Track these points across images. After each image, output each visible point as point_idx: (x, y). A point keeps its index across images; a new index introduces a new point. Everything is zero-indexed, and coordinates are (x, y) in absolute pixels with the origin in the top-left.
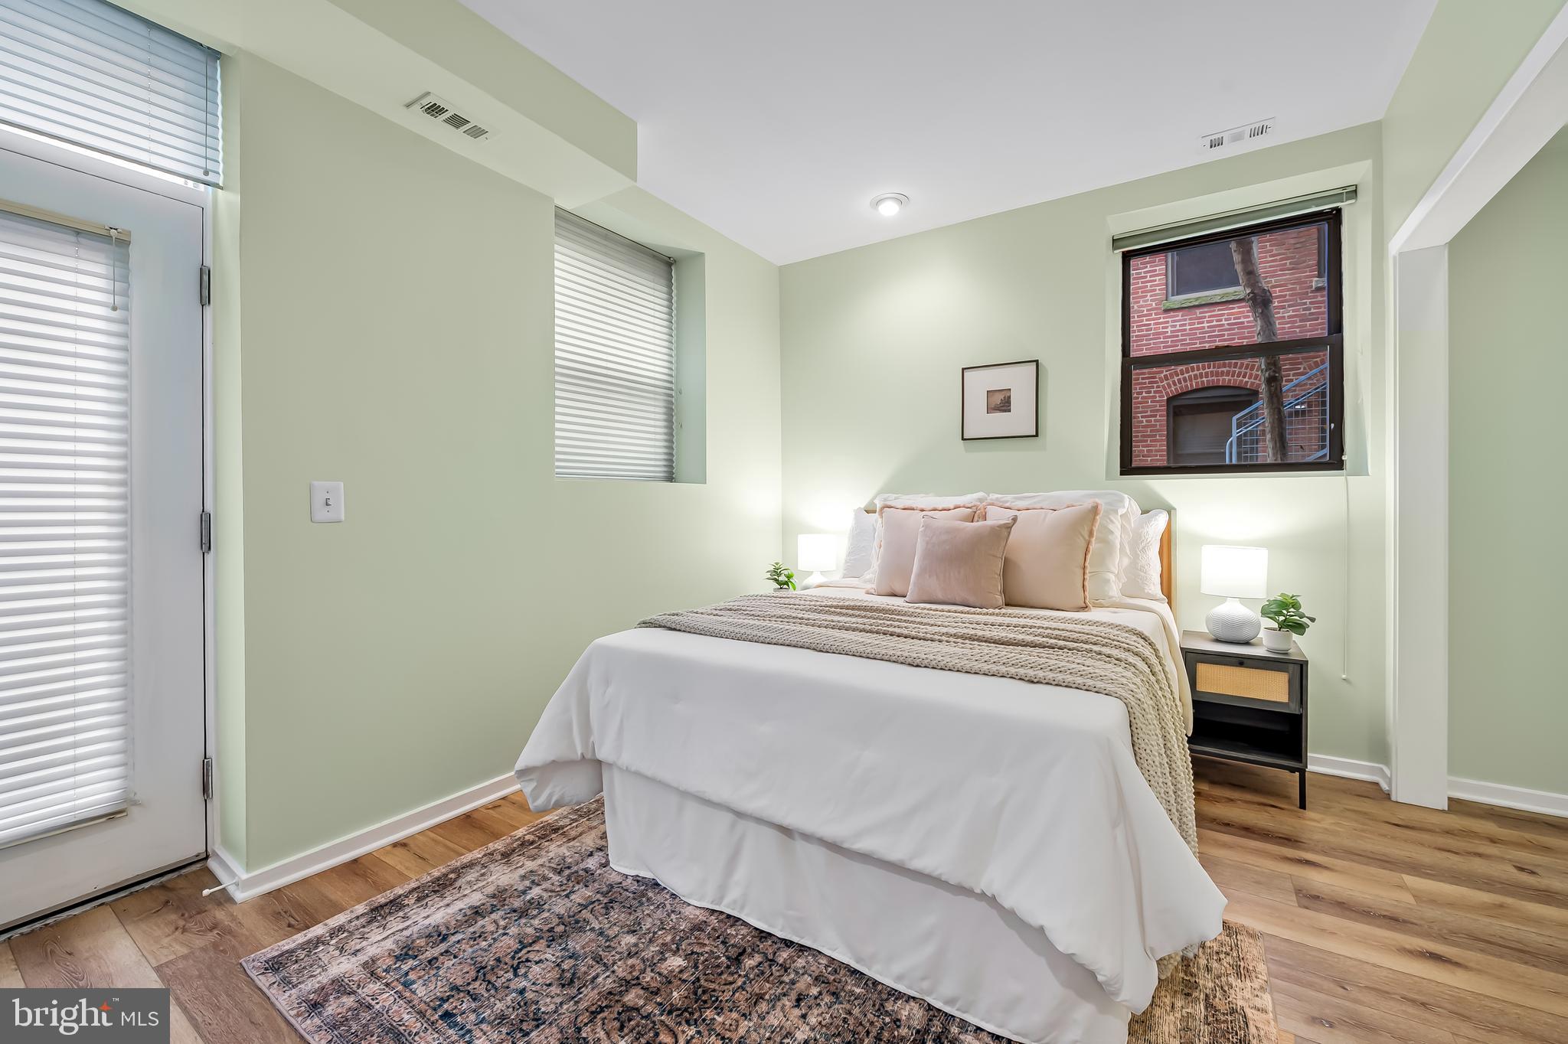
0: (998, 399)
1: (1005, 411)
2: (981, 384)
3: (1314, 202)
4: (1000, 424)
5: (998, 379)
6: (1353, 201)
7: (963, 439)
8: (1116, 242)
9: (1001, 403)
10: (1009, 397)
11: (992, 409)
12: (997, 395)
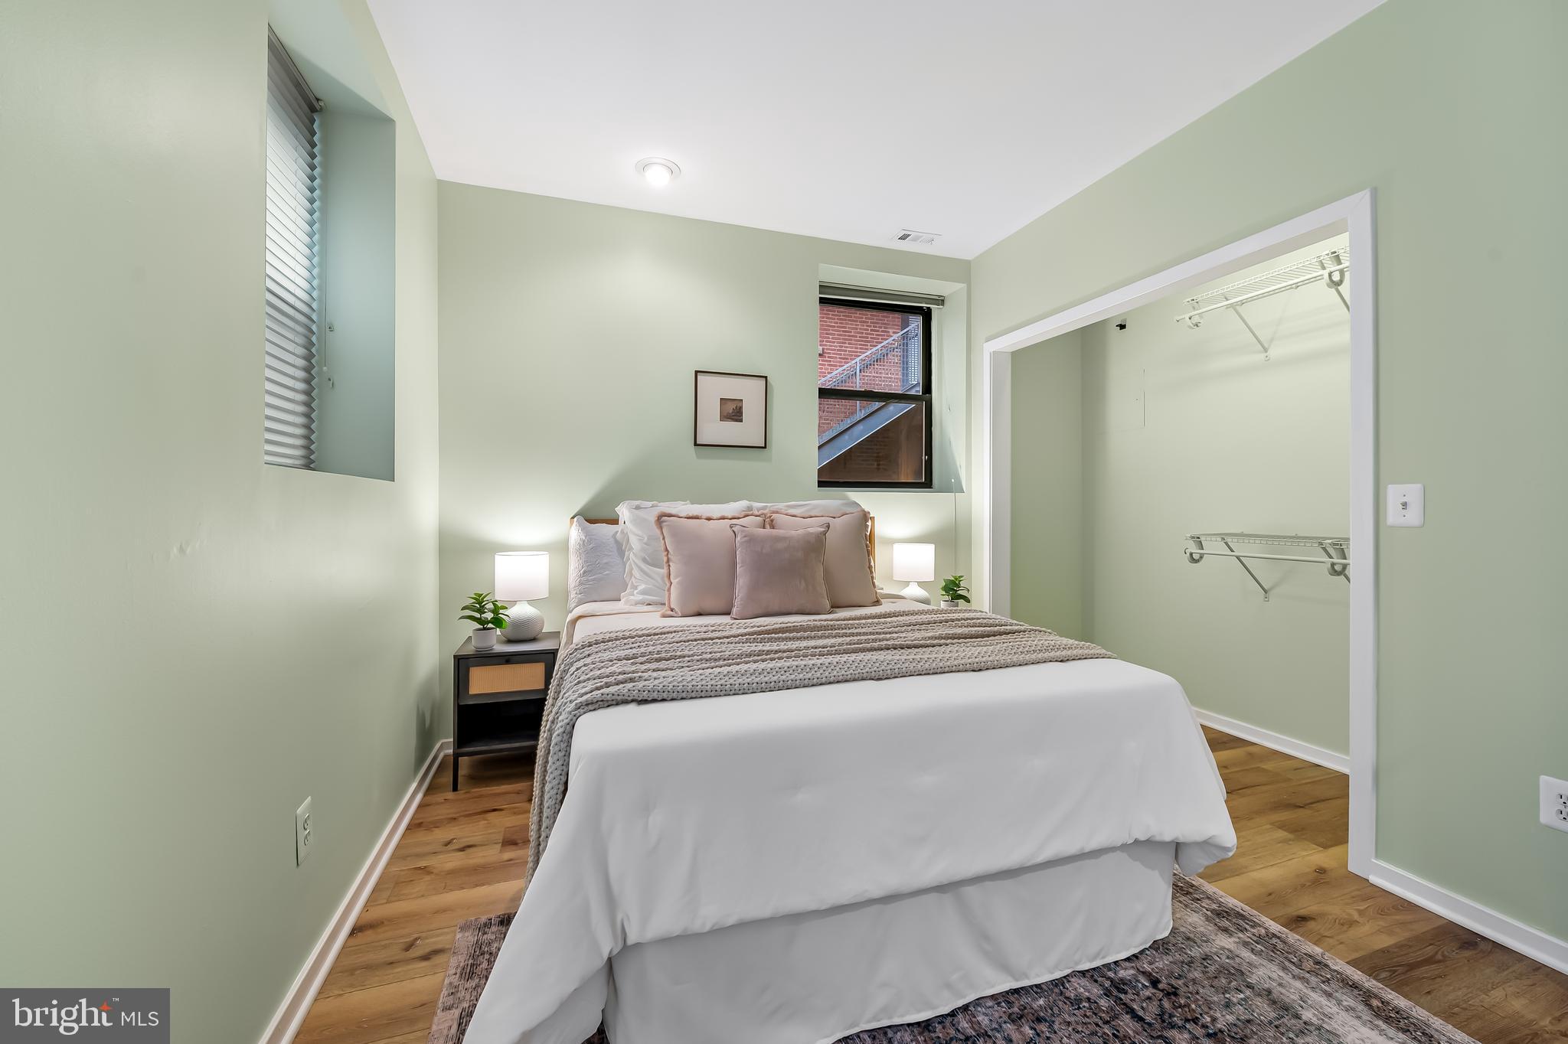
0: (730, 407)
1: (737, 421)
2: (714, 390)
3: (925, 300)
4: (730, 432)
5: (733, 389)
6: (941, 307)
7: (696, 444)
8: (823, 288)
9: (733, 412)
10: (741, 408)
11: (725, 417)
12: (729, 403)
